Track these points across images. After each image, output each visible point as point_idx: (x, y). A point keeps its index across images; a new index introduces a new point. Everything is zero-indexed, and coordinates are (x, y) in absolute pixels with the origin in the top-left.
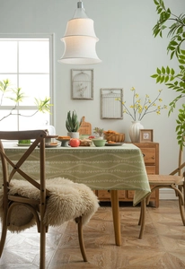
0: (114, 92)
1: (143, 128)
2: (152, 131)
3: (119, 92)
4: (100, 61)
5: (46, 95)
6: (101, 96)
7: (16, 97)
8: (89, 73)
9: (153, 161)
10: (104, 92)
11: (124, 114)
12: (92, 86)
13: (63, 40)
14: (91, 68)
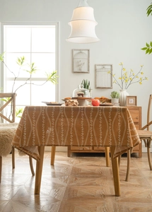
0: (106, 67)
1: (128, 95)
2: (136, 97)
3: (110, 67)
5: (53, 69)
6: (96, 70)
7: (30, 70)
8: (86, 52)
9: (137, 121)
10: (98, 67)
11: (114, 84)
12: (89, 62)
13: (70, 24)
14: (88, 48)
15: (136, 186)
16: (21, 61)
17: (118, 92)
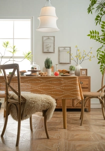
0: (66, 48)
1: (81, 68)
2: (87, 70)
3: (69, 49)
4: (59, 30)
5: (29, 50)
6: (59, 51)
7: (12, 51)
8: (53, 38)
9: (87, 86)
10: (60, 49)
11: (72, 61)
12: (54, 45)
13: (39, 18)
14: (53, 35)
15: (83, 130)
16: (6, 45)
17: (74, 66)
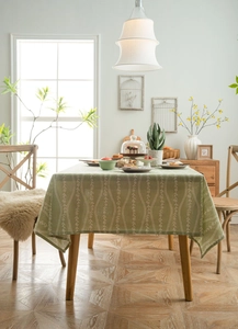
0: (168, 101)
1: (201, 143)
2: (211, 146)
3: (173, 102)
4: (160, 67)
6: (153, 106)
7: (57, 108)
8: (139, 80)
10: (156, 102)
11: (179, 127)
12: (142, 95)
13: (119, 43)
14: (142, 75)
16: (44, 94)
